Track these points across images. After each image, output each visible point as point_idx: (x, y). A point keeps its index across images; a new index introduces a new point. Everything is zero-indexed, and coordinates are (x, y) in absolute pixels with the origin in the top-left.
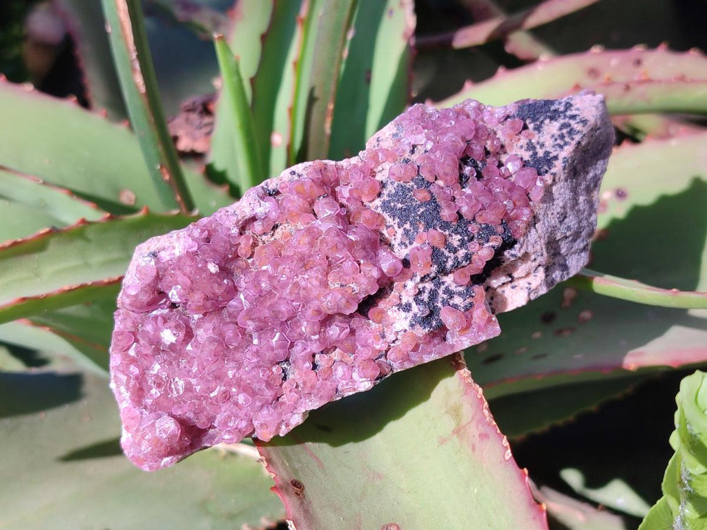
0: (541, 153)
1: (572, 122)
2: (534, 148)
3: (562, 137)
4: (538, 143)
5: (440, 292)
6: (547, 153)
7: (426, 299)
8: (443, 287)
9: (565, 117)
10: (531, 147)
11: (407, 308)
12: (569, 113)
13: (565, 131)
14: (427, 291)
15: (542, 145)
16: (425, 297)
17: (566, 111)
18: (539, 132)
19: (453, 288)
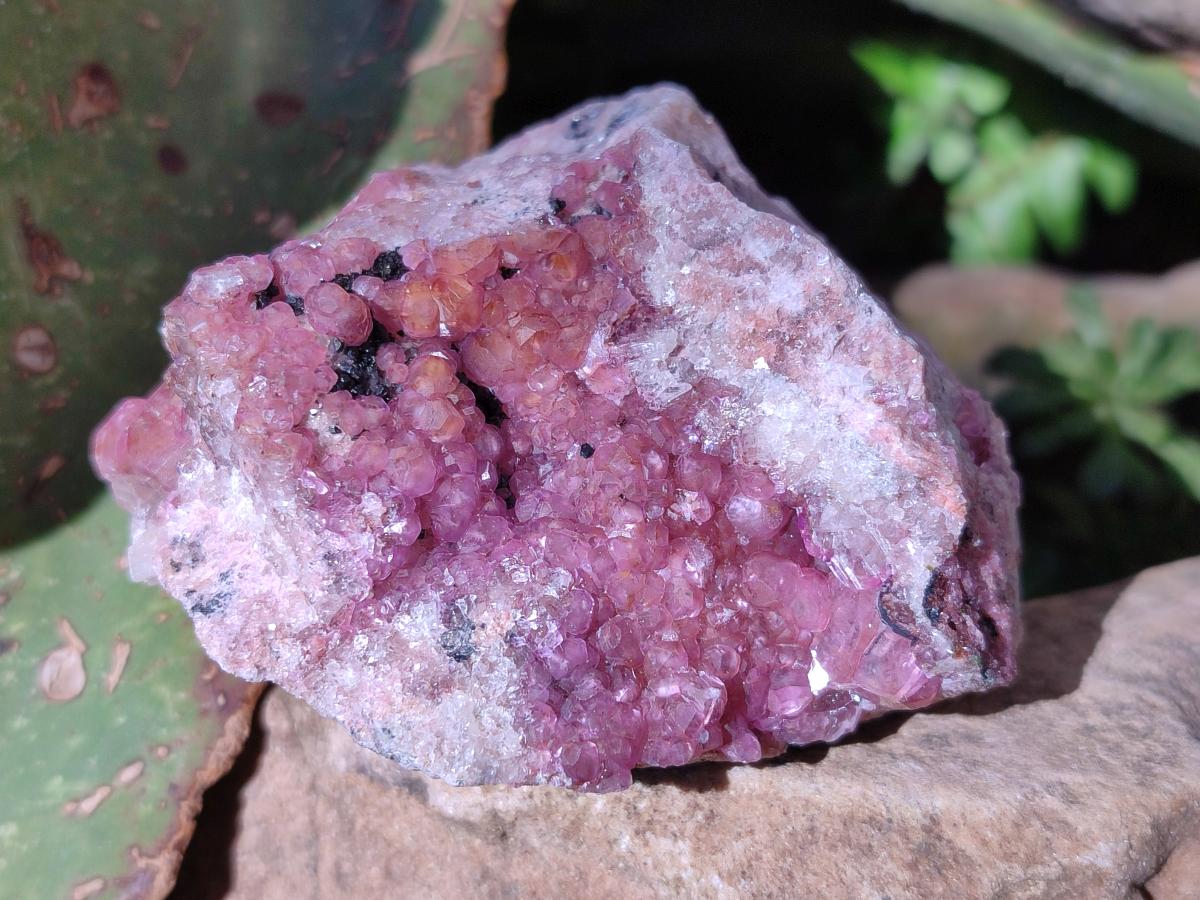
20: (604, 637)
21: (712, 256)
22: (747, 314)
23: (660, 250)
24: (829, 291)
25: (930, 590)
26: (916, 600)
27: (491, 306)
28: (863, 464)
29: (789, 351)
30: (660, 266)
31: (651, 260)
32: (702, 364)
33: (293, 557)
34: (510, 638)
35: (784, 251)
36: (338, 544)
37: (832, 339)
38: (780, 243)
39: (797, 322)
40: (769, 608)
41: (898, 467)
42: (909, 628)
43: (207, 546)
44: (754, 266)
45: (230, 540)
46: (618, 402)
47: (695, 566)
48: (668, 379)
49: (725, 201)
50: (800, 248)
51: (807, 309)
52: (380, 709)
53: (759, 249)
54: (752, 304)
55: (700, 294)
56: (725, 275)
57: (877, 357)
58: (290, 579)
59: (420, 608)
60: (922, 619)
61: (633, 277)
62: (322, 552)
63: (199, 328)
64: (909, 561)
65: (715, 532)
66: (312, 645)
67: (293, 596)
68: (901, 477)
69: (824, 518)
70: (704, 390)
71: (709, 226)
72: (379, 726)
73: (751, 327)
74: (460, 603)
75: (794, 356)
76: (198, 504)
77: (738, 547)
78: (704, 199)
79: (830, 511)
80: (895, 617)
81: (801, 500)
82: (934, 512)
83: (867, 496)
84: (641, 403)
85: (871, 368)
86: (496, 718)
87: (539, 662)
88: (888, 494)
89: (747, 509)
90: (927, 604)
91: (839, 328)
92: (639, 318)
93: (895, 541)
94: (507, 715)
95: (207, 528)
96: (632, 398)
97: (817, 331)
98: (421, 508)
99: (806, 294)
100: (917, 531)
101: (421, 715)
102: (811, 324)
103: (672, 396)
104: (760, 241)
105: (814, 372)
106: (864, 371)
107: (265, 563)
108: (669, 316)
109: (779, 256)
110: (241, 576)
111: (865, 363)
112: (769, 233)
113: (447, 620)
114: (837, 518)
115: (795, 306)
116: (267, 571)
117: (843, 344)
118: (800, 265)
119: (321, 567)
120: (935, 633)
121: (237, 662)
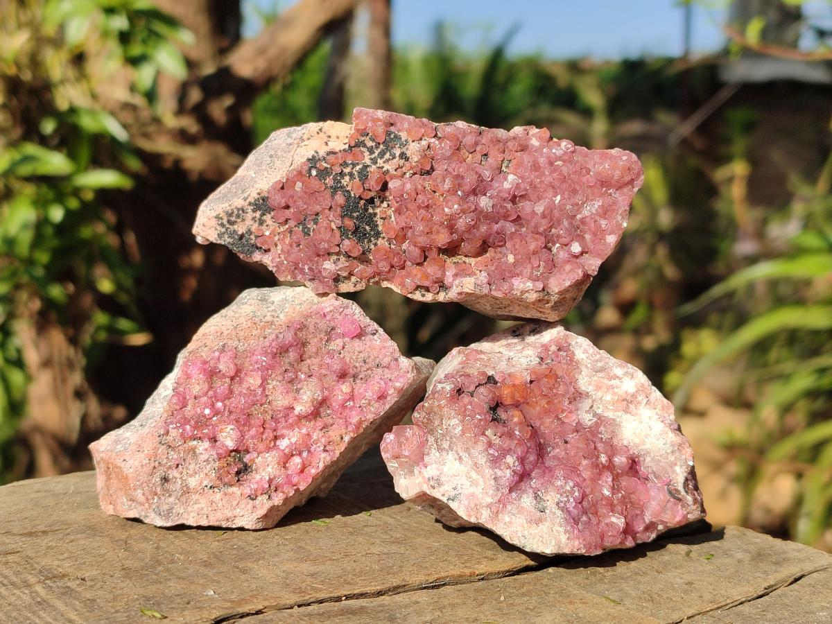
0: (258, 214)
1: (225, 222)
2: (260, 219)
3: (238, 216)
4: (255, 221)
5: (376, 154)
6: (254, 211)
7: (388, 154)
8: (373, 156)
9: (227, 229)
10: (261, 222)
11: (403, 156)
12: (223, 230)
13: (233, 219)
14: (384, 159)
15: (254, 219)
16: (387, 156)
17: (224, 233)
18: (249, 230)
19: (367, 154)
20: (585, 503)
21: (601, 375)
22: (614, 394)
23: (583, 373)
24: (643, 385)
25: (684, 483)
26: (681, 488)
27: (530, 393)
28: (659, 442)
29: (630, 405)
30: (583, 379)
31: (580, 377)
32: (599, 411)
33: (482, 480)
34: (558, 504)
35: (627, 372)
36: (499, 473)
37: (645, 402)
38: (625, 370)
39: (633, 396)
40: (632, 493)
41: (672, 442)
42: (680, 496)
43: (443, 479)
44: (616, 377)
45: (451, 477)
46: (574, 425)
47: (608, 479)
48: (589, 416)
49: (606, 356)
50: (632, 371)
51: (637, 391)
52: (520, 529)
53: (619, 371)
54: (616, 390)
55: (598, 388)
56: (606, 381)
57: (659, 406)
58: (480, 488)
59: (525, 496)
60: (683, 493)
61: (574, 382)
62: (493, 477)
63: (443, 402)
64: (677, 475)
65: (610, 467)
66: (494, 509)
67: (482, 493)
68: (672, 445)
69: (646, 461)
70: (601, 420)
71: (600, 364)
72: (520, 535)
73: (616, 398)
74: (539, 493)
75: (632, 407)
76: (434, 466)
77: (618, 473)
78: (598, 356)
79: (648, 459)
80: (673, 494)
81: (638, 457)
82: (684, 457)
83: (661, 453)
84: (581, 424)
85: (657, 410)
86: (557, 531)
87: (569, 512)
88: (668, 451)
89: (620, 460)
90: (684, 488)
91: (647, 397)
92: (577, 396)
93: (671, 467)
94: (562, 530)
95: (441, 473)
96: (579, 423)
97: (640, 398)
98: (522, 460)
99: (636, 386)
100: (679, 464)
101: (534, 530)
102: (638, 396)
103: (591, 422)
104: (619, 369)
105: (639, 412)
106: (655, 411)
107: (469, 483)
108: (587, 395)
109: (626, 374)
110: (461, 488)
111: (655, 409)
112: (620, 366)
113: (536, 498)
114: (651, 462)
115: (632, 390)
116: (471, 486)
117: (648, 403)
118: (633, 377)
119: (492, 482)
120: (688, 497)
121: (470, 516)
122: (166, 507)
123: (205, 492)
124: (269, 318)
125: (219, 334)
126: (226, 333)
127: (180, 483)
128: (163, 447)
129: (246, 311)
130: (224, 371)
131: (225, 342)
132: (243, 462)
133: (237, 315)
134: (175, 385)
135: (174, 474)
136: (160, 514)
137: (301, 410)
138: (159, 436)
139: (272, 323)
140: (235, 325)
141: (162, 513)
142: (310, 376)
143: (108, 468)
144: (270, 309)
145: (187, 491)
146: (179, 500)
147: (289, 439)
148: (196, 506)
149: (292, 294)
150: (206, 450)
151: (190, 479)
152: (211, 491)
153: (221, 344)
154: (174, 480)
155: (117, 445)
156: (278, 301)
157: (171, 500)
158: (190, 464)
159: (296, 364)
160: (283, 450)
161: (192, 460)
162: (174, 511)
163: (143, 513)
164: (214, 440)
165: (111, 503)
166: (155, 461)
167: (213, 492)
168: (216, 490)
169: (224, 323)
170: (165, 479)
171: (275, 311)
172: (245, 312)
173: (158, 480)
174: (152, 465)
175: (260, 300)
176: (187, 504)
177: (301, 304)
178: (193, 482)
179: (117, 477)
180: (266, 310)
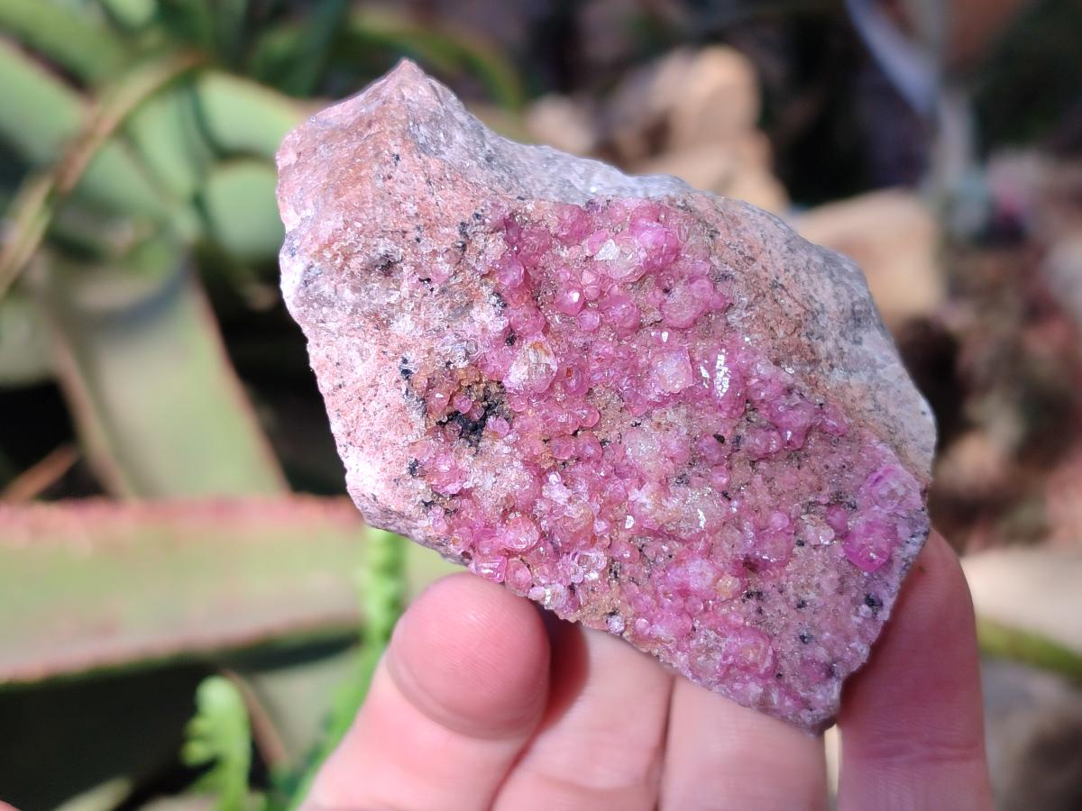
122: (327, 289)
123: (391, 364)
124: (823, 348)
125: (747, 253)
126: (756, 267)
127: (393, 300)
128: (457, 233)
129: (820, 290)
130: (670, 301)
131: (737, 275)
132: (484, 418)
133: (803, 276)
134: (602, 203)
135: (407, 280)
136: (306, 282)
137: (643, 505)
138: (477, 216)
139: (815, 362)
140: (780, 281)
141: (311, 286)
142: (725, 495)
143: (369, 125)
144: (842, 343)
145: (381, 321)
146: (354, 312)
147: (570, 500)
148: (354, 354)
149: (891, 379)
150: (484, 330)
151: (408, 317)
152: (398, 375)
153: (728, 268)
154: (393, 285)
155: (427, 124)
156: (866, 353)
157: (348, 295)
158: (441, 307)
159: (741, 454)
160: (541, 497)
161: (451, 307)
162: (325, 310)
163: (297, 243)
164: (511, 337)
165: (299, 154)
166: (418, 228)
167: (398, 381)
168: (404, 385)
169: (775, 254)
170: (388, 267)
171: (842, 354)
172: (815, 290)
173: (382, 250)
174: (408, 226)
175: (853, 312)
176: (353, 333)
177: (878, 408)
178: (404, 326)
179: (356, 154)
180: (835, 334)
